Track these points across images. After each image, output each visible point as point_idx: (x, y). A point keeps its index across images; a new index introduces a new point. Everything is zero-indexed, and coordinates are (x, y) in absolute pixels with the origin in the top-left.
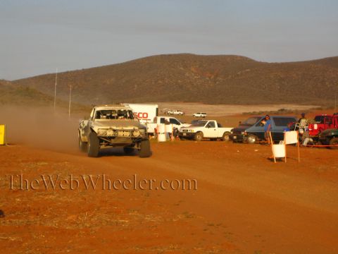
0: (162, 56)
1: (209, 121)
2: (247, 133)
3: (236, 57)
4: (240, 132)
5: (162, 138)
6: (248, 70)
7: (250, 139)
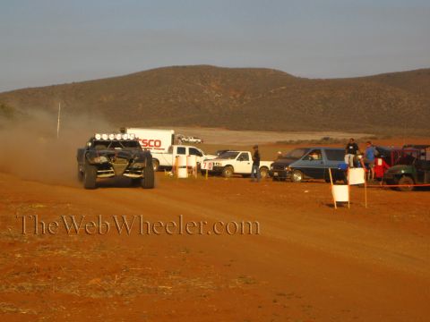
0: (174, 67)
1: (241, 152)
2: (292, 168)
3: (269, 70)
4: (282, 168)
5: (183, 173)
6: (283, 88)
7: (295, 176)
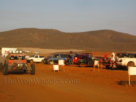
1: (36, 55)
2: (50, 60)
4: (47, 60)
6: (58, 35)
7: (51, 62)
